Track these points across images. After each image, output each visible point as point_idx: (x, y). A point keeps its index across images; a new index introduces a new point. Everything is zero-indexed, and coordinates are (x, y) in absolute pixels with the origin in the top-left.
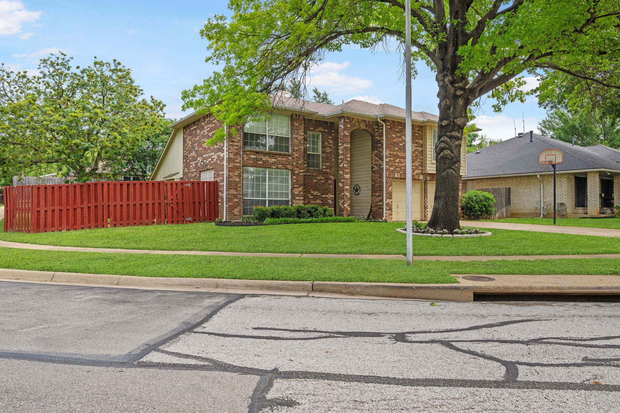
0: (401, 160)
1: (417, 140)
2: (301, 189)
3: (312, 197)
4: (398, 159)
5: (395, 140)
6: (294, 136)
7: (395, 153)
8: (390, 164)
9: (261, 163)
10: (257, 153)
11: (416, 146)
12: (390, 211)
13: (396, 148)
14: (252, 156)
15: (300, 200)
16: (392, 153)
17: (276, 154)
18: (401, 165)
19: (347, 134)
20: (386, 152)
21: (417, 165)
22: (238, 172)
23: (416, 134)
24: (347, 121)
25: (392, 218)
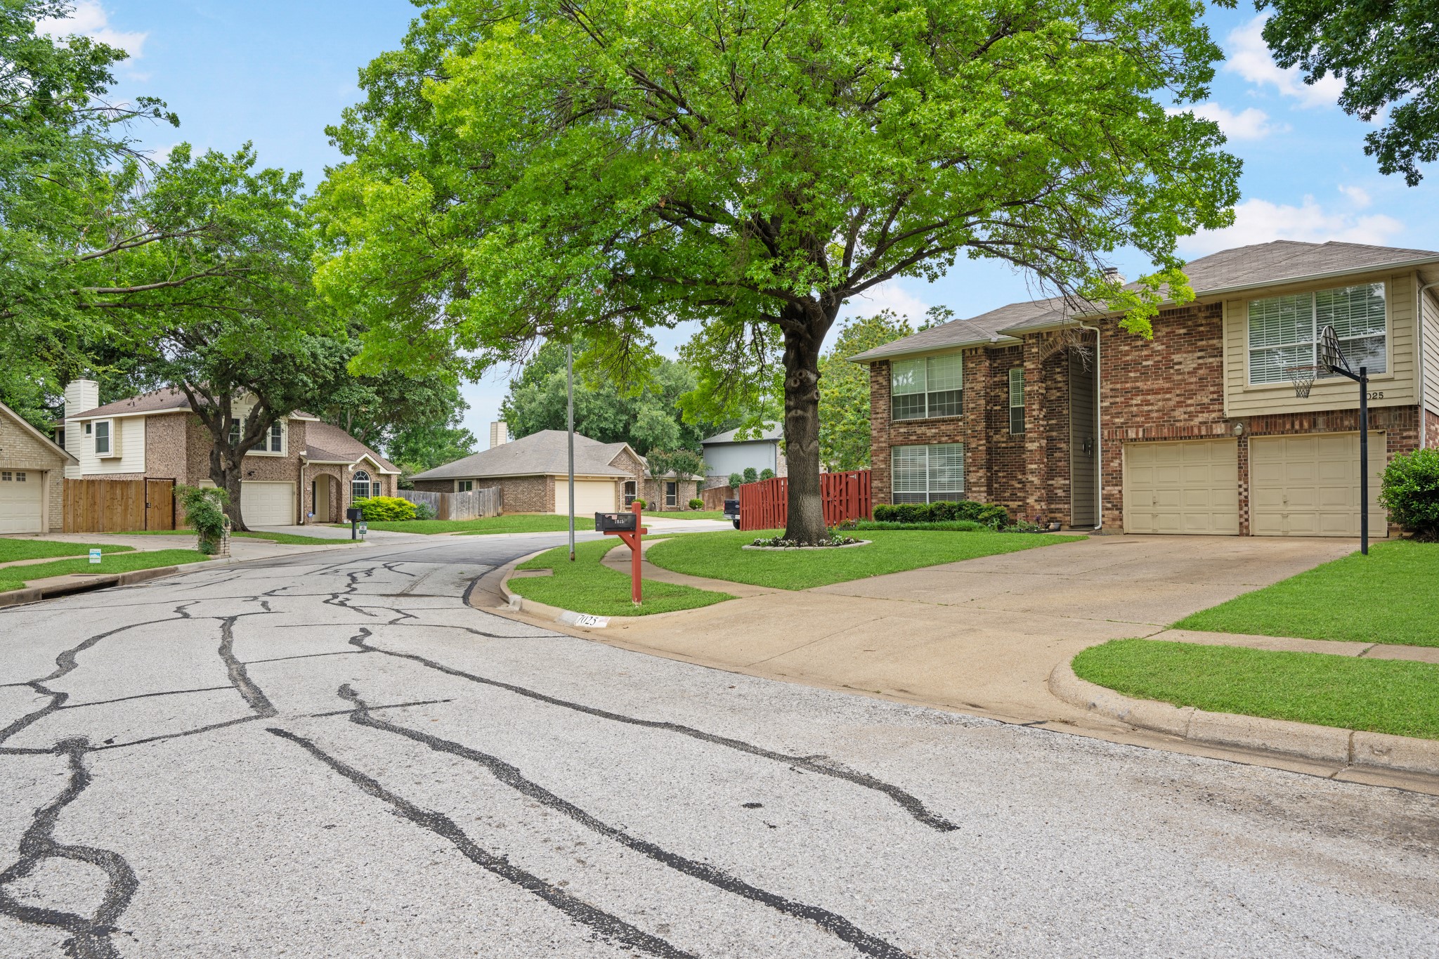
0: (1149, 397)
1: (1200, 343)
2: (982, 472)
3: (1020, 486)
4: (1139, 398)
5: (1128, 358)
6: (968, 385)
7: (1128, 385)
8: (1113, 411)
9: (914, 438)
10: (909, 423)
11: (1199, 358)
12: (1117, 512)
13: (1132, 375)
14: (902, 430)
15: (979, 492)
16: (1119, 386)
17: (938, 421)
18: (1146, 408)
19: (1032, 366)
20: (1101, 388)
21: (1206, 400)
22: (884, 455)
23: (1202, 329)
24: (1030, 342)
25: (1121, 527)
